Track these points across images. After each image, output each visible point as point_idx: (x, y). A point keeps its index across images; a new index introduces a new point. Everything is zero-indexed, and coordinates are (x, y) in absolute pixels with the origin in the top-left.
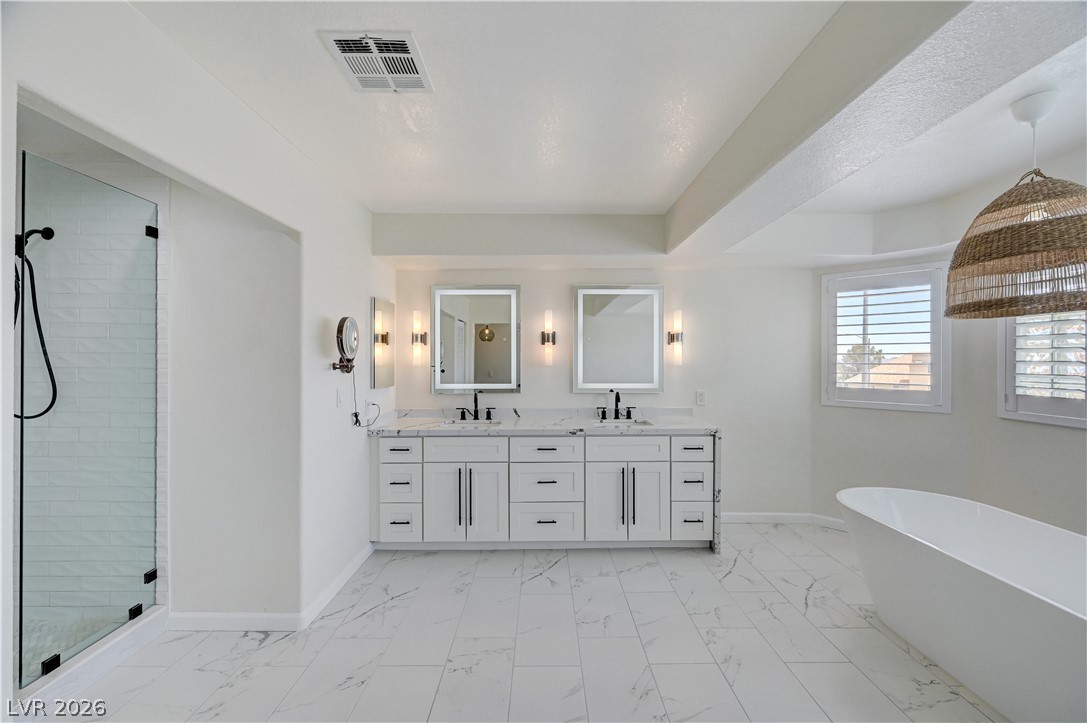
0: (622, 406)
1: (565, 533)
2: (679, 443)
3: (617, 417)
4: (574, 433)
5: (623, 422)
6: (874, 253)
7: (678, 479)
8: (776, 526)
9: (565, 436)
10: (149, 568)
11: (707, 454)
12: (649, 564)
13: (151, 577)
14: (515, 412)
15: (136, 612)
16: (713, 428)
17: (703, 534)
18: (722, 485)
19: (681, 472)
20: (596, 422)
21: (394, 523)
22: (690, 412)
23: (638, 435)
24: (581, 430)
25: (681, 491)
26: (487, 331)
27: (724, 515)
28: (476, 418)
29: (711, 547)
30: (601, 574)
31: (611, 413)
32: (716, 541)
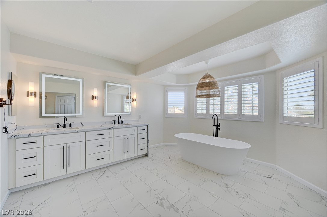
0: (120, 120)
1: (107, 161)
2: (139, 128)
3: (119, 123)
4: (110, 128)
5: (120, 124)
6: (177, 84)
7: (139, 138)
8: (157, 147)
9: (108, 129)
11: (146, 131)
12: (133, 163)
14: (82, 124)
16: (148, 124)
17: (144, 152)
18: (149, 138)
19: (140, 136)
20: (113, 125)
21: (26, 176)
22: (138, 121)
23: (129, 127)
24: (112, 127)
25: (140, 141)
27: (150, 146)
28: (64, 126)
29: (146, 155)
30: (121, 170)
31: (117, 122)
32: (148, 153)
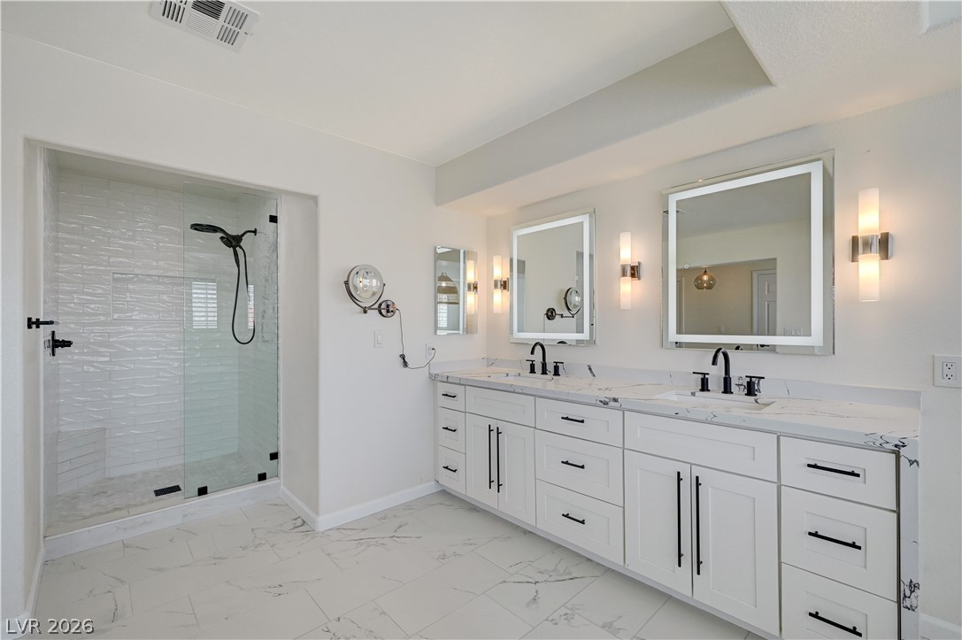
3: (727, 388)
4: (606, 403)
9: (596, 406)
10: (273, 451)
13: (274, 456)
14: (590, 369)
15: (262, 477)
21: (446, 468)
24: (615, 400)
26: (705, 278)
28: (544, 372)
